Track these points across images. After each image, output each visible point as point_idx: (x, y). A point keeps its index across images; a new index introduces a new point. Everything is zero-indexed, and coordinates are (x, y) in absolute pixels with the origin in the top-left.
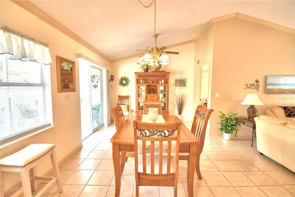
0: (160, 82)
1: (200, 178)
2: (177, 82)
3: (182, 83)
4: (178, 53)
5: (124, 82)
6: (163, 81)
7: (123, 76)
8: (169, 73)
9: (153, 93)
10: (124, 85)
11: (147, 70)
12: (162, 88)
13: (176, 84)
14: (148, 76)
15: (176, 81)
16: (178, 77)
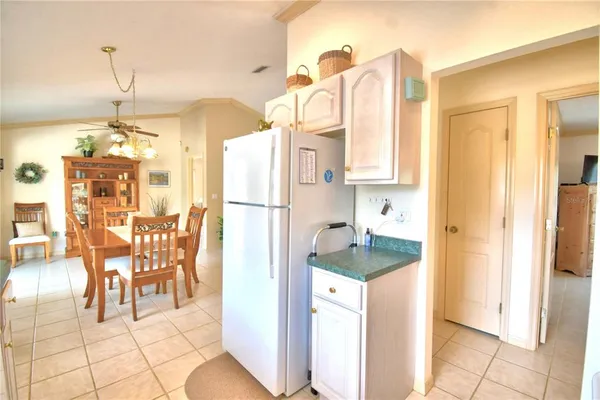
0: (120, 177)
1: (197, 281)
2: (153, 178)
3: (161, 179)
4: (157, 136)
5: (30, 174)
6: (126, 175)
7: (29, 161)
8: (139, 162)
9: (106, 195)
10: (31, 180)
11: (91, 154)
12: (123, 187)
13: (151, 180)
14: (94, 165)
15: (151, 175)
16: (154, 169)
